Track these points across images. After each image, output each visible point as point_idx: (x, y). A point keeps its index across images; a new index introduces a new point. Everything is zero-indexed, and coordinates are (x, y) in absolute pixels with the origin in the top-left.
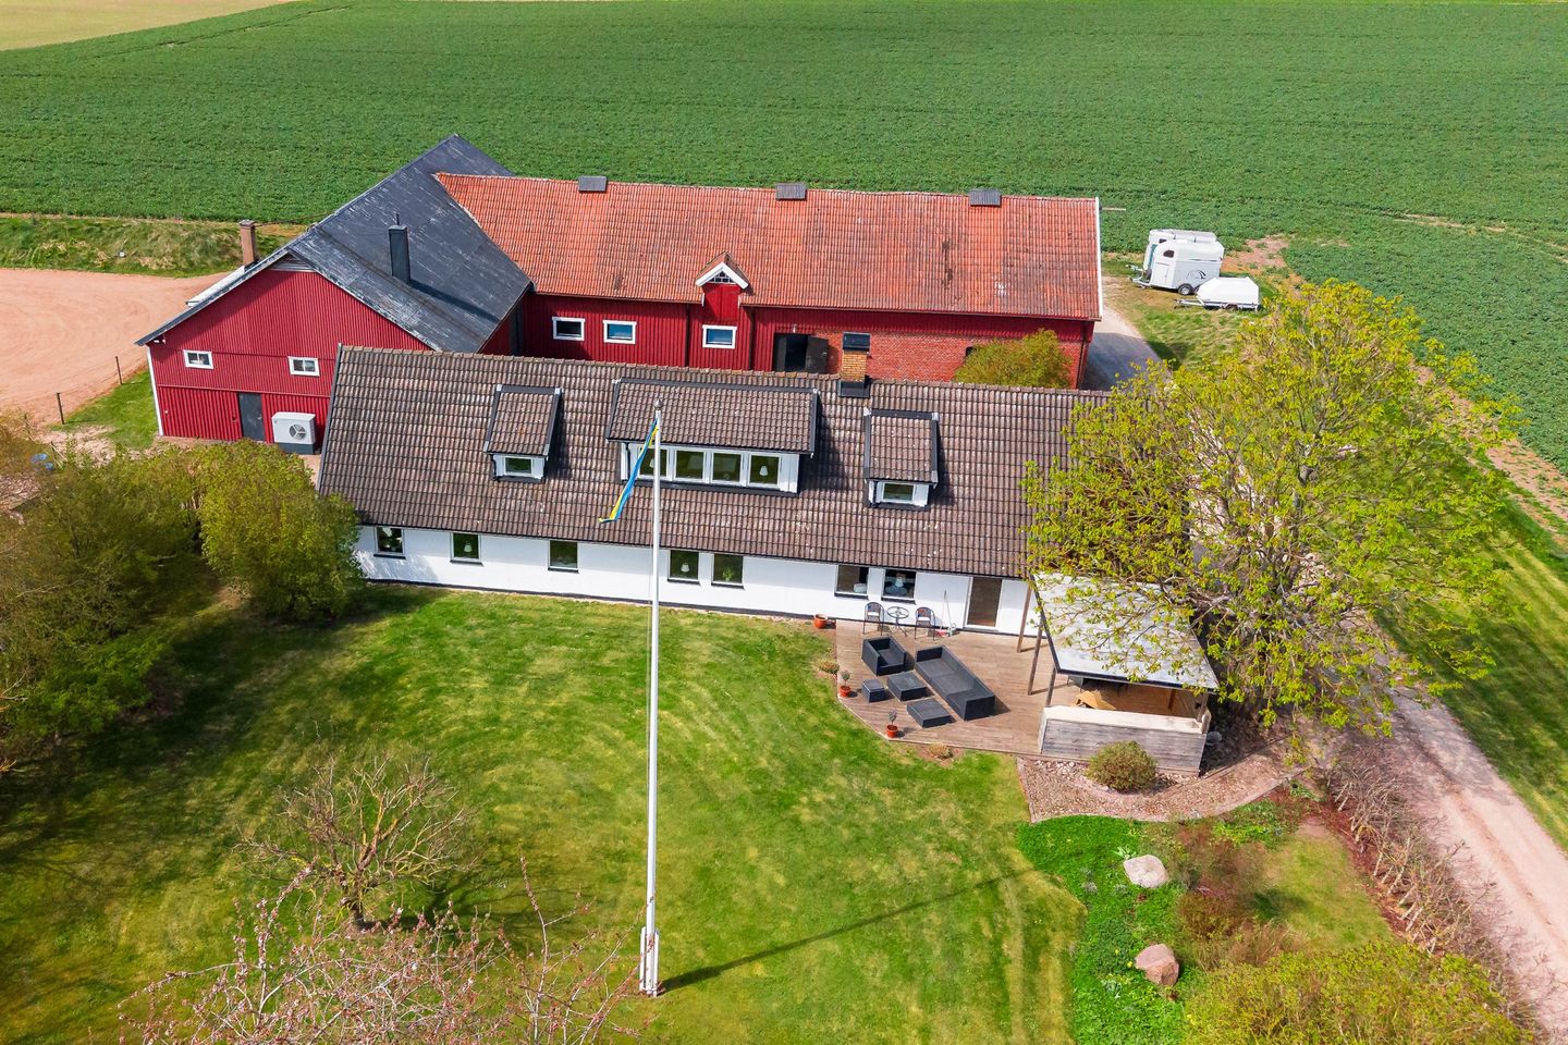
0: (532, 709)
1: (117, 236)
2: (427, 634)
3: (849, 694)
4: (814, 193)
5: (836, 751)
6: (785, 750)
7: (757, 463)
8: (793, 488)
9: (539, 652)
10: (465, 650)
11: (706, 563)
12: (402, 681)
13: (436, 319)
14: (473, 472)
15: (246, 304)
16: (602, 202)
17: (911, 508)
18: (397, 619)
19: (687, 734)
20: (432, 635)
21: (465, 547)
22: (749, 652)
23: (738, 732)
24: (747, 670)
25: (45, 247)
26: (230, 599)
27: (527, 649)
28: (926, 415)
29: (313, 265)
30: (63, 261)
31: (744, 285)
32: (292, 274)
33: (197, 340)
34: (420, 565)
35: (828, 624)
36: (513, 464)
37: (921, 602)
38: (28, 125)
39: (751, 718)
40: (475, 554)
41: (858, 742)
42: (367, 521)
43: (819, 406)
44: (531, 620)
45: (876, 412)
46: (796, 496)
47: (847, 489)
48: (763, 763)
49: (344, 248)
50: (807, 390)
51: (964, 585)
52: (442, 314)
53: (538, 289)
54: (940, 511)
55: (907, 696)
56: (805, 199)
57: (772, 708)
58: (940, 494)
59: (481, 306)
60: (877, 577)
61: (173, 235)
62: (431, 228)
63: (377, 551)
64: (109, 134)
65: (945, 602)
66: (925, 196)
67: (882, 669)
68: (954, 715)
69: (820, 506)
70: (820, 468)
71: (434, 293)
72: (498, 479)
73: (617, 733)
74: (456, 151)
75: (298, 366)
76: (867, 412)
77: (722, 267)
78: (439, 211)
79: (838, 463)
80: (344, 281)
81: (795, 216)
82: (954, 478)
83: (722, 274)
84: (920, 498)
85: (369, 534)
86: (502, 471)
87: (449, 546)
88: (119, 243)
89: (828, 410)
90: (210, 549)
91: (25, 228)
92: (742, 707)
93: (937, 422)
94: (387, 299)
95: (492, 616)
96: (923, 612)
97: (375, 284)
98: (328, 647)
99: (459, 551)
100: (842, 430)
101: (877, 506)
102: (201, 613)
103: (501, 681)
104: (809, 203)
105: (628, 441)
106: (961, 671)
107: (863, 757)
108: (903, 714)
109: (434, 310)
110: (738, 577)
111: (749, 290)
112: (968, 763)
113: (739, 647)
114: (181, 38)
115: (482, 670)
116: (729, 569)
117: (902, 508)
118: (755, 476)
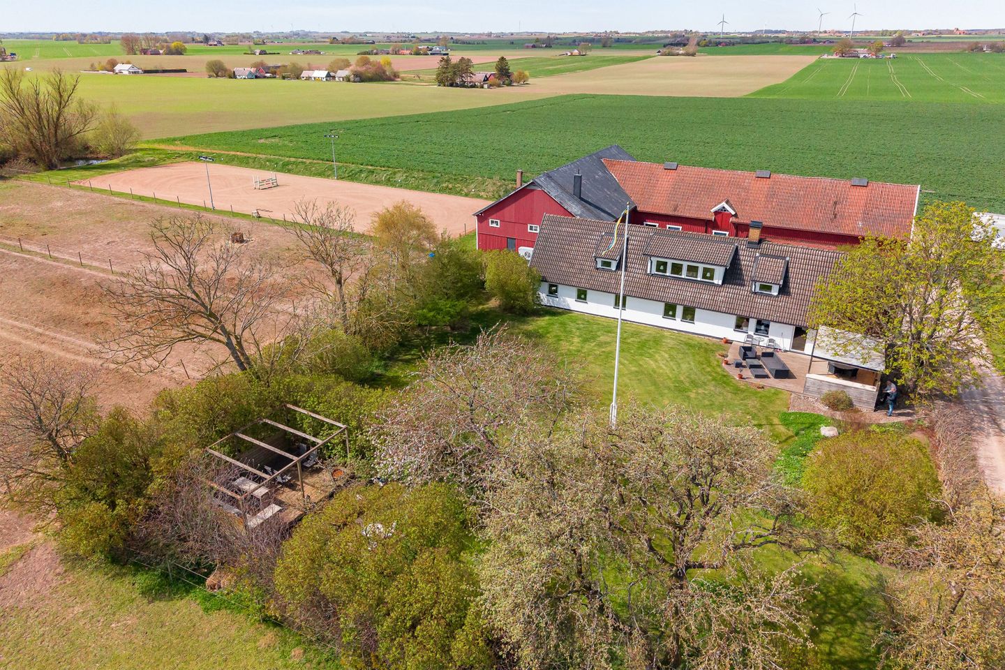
0: (595, 350)
1: (472, 182)
2: (561, 323)
3: (727, 363)
4: (773, 176)
5: (714, 379)
6: (692, 376)
7: (706, 270)
8: (720, 283)
9: (603, 335)
10: (574, 330)
11: (680, 310)
12: (548, 335)
13: (587, 213)
14: (588, 265)
15: (516, 201)
16: (674, 174)
17: (771, 296)
18: (551, 318)
19: (654, 366)
20: (563, 324)
21: (582, 296)
22: (691, 346)
23: (674, 367)
24: (687, 351)
25: (444, 185)
26: (494, 303)
27: (599, 333)
28: (784, 258)
29: (542, 187)
30: (450, 191)
31: (733, 213)
32: (532, 190)
33: (495, 215)
34: (564, 302)
35: (728, 342)
36: (604, 264)
37: (771, 337)
38: (443, 141)
39: (682, 365)
40: (585, 299)
41: (725, 379)
42: (544, 280)
43: (737, 250)
44: (603, 325)
45: (762, 255)
46: (721, 286)
47: (744, 285)
48: (682, 378)
49: (555, 182)
50: (732, 243)
51: (791, 330)
52: (592, 212)
53: (638, 209)
54: (783, 298)
55: (752, 367)
56: (769, 178)
57: (692, 364)
58: (784, 290)
59: (609, 211)
60: (753, 323)
61: (494, 184)
62: (595, 180)
63: (548, 294)
64: (476, 146)
65: (781, 339)
66: (829, 180)
67: (745, 357)
68: (770, 375)
69: (731, 291)
70: (733, 274)
71: (590, 204)
72: (598, 269)
73: (626, 362)
74: (614, 151)
75: (531, 228)
76: (758, 255)
77: (724, 204)
78: (600, 174)
79: (742, 274)
80: (553, 195)
81: (764, 185)
82: (791, 285)
83: (724, 208)
84: (775, 292)
85: (545, 286)
86: (599, 265)
87: (575, 294)
88: (472, 186)
89: (741, 252)
90: (487, 285)
91: (438, 177)
92: (680, 361)
93: (788, 262)
94: (569, 203)
95: (588, 322)
96: (771, 341)
97: (565, 197)
98: (525, 322)
99: (579, 297)
100: (745, 260)
101: (756, 293)
102: (481, 307)
103: (585, 341)
104: (771, 179)
105: (651, 256)
106: (779, 360)
107: (724, 383)
108: (747, 373)
109: (589, 210)
110: (692, 319)
111: (736, 216)
112: (769, 392)
113: (686, 344)
114: (514, 109)
115: (579, 337)
116: (689, 314)
117: (767, 295)
118: (704, 276)
